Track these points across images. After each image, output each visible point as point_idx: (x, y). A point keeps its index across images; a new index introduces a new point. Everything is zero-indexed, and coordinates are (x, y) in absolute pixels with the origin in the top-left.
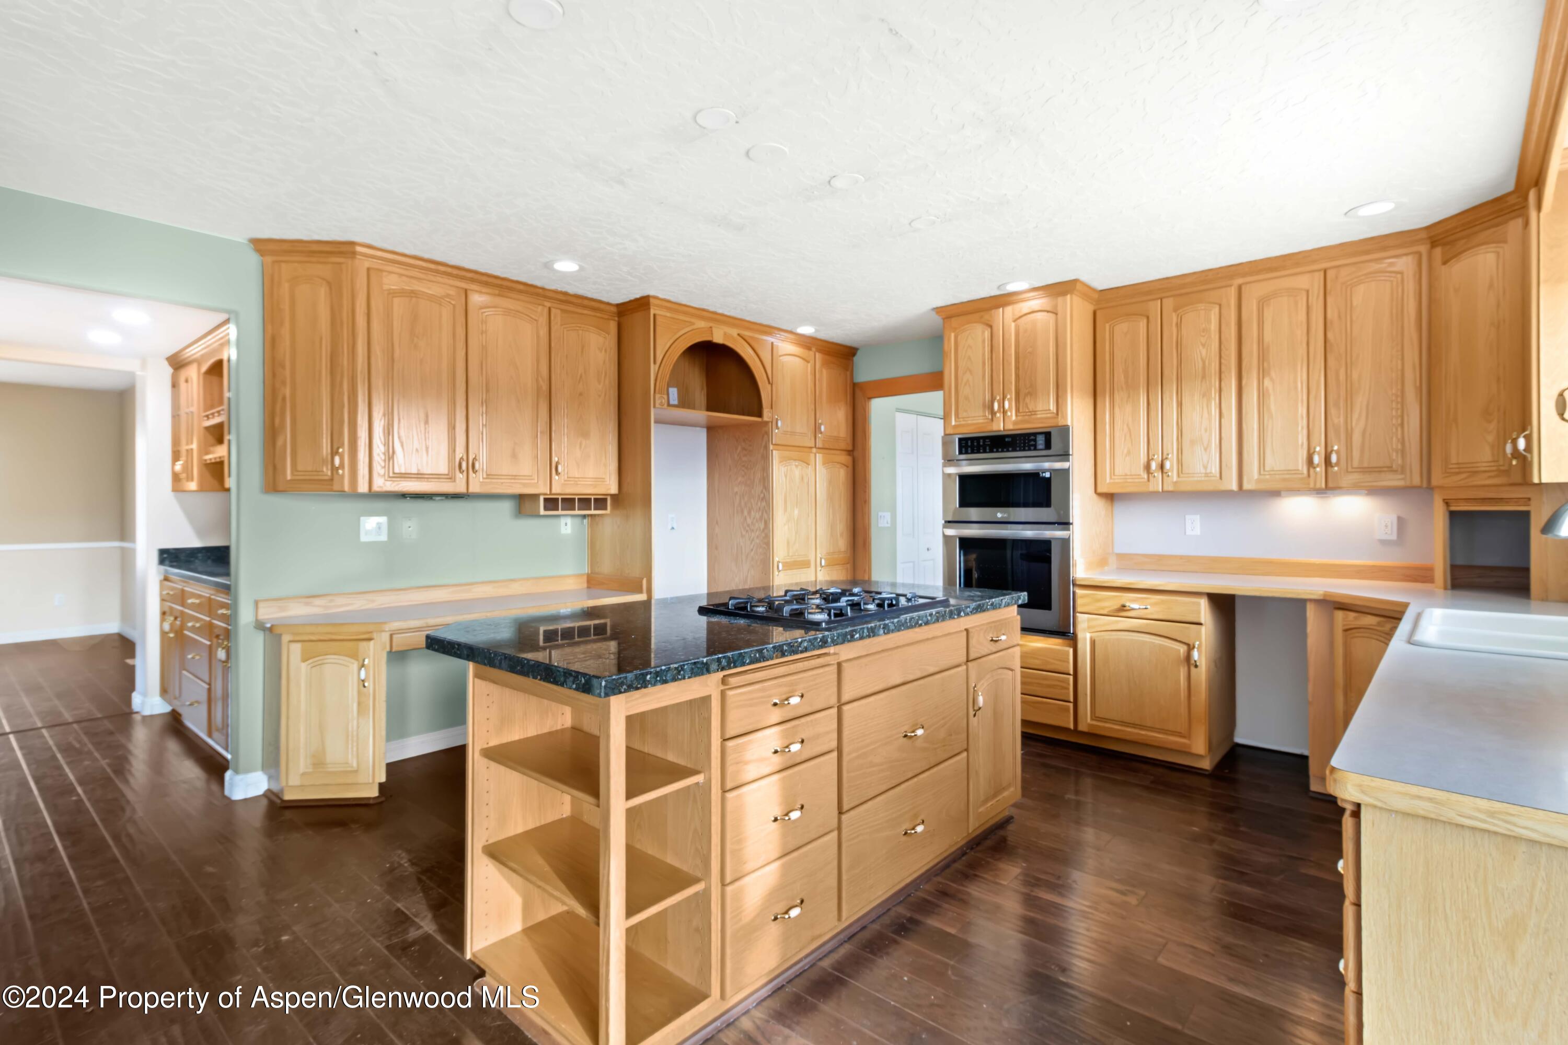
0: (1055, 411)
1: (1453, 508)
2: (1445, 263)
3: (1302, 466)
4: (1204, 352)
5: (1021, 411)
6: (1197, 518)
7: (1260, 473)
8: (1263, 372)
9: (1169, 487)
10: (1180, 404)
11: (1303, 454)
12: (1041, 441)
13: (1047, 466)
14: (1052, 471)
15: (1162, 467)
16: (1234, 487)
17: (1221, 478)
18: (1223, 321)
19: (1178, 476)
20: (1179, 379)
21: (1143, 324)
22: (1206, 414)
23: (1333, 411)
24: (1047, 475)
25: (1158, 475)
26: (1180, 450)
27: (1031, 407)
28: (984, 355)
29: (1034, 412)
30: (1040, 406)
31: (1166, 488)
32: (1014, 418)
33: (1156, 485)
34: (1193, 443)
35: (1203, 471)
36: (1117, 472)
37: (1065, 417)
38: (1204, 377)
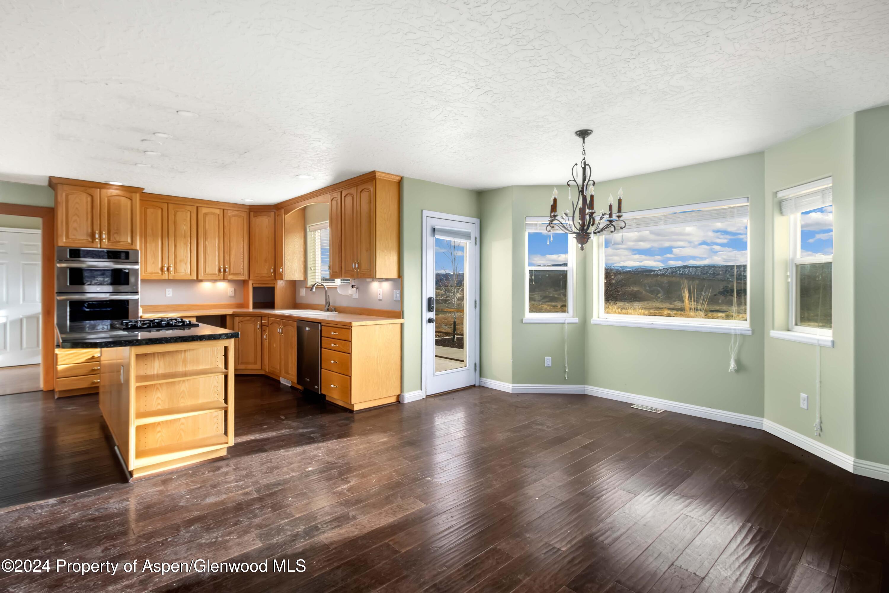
0: (131, 243)
1: (254, 286)
2: (254, 217)
3: (217, 272)
4: (185, 228)
5: (111, 240)
6: (171, 290)
7: (204, 274)
8: (205, 239)
9: (171, 278)
10: (175, 246)
11: (217, 268)
12: (123, 256)
13: (127, 267)
14: (129, 269)
15: (168, 269)
16: (195, 278)
17: (191, 274)
18: (192, 218)
19: (175, 273)
20: (175, 236)
21: (160, 211)
22: (185, 251)
23: (226, 255)
24: (127, 271)
25: (166, 273)
26: (175, 263)
27: (118, 239)
28: (87, 209)
29: (119, 242)
30: (123, 239)
31: (170, 278)
32: (107, 243)
33: (166, 276)
34: (181, 261)
35: (184, 272)
36: (148, 271)
37: (136, 246)
38: (185, 237)
